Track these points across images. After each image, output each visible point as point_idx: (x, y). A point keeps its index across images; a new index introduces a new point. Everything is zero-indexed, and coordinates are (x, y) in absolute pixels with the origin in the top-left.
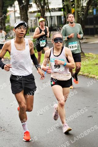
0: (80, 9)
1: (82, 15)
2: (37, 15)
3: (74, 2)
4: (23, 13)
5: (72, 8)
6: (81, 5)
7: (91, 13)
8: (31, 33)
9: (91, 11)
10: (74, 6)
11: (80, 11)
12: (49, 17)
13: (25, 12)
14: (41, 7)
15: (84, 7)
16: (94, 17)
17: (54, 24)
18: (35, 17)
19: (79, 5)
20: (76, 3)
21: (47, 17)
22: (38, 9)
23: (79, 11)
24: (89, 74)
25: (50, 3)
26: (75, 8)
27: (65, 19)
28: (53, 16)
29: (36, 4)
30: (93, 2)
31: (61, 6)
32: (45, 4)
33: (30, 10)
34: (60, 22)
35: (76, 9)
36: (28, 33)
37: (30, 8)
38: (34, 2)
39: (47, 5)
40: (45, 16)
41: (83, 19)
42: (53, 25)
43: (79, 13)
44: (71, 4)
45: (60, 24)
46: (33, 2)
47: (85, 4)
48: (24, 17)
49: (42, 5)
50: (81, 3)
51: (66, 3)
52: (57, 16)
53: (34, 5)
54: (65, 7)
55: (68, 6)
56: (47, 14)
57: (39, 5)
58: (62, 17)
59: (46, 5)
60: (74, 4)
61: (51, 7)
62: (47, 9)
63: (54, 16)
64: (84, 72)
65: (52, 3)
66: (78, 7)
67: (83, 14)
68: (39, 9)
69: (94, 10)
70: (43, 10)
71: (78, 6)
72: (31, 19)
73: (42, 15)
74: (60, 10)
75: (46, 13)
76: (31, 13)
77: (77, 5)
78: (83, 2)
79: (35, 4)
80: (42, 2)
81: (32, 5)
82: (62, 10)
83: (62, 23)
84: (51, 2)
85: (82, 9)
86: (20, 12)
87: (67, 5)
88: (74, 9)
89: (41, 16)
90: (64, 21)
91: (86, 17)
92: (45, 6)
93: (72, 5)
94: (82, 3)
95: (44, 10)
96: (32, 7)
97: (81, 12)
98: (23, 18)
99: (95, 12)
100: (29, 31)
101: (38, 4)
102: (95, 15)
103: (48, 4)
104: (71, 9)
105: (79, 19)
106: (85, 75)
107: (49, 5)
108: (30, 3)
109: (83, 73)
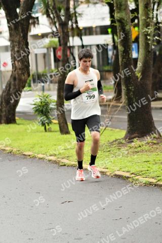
0: (151, 30)
1: (155, 44)
2: (51, 42)
3: (138, 13)
4: (17, 39)
5: (132, 27)
6: (155, 19)
8: (36, 84)
10: (136, 21)
11: (152, 34)
12: (79, 46)
13: (22, 35)
14: (60, 25)
15: (161, 25)
18: (44, 47)
19: (149, 20)
20: (142, 15)
21: (73, 47)
22: (51, 28)
23: (149, 35)
25: (79, 14)
26: (140, 27)
27: (115, 51)
28: (87, 46)
29: (48, 16)
31: (107, 22)
32: (69, 16)
33: (34, 31)
34: (103, 59)
35: (143, 29)
36: (30, 86)
37: (34, 26)
38: (44, 11)
39: (74, 18)
40: (68, 45)
41: (157, 53)
43: (149, 37)
44: (131, 17)
45: (103, 65)
46: (42, 12)
48: (19, 48)
49: (63, 18)
50: (155, 15)
51: (119, 15)
52: (98, 46)
53: (43, 19)
54: (117, 24)
55: (123, 21)
56: (75, 41)
57: (56, 20)
58: (110, 47)
59: (71, 20)
60: (137, 18)
61: (82, 23)
62: (73, 28)
63: (90, 46)
64: (159, 178)
65: (86, 15)
66: (147, 25)
67: (158, 42)
68: (55, 29)
70: (63, 32)
71: (147, 22)
72: (36, 51)
73: (62, 41)
74: (103, 30)
75: (71, 39)
76: (36, 37)
77: (145, 20)
78: (158, 12)
79: (45, 16)
80: (62, 12)
81: (37, 18)
82: (110, 30)
83: (110, 61)
84: (83, 11)
85: (155, 29)
86: (11, 35)
87: (120, 21)
88: (136, 29)
89: (60, 45)
90: (114, 57)
92: (70, 23)
93: (133, 20)
94: (157, 15)
95: (66, 31)
96: (38, 24)
97: (154, 36)
98: (16, 49)
100: (30, 81)
101: (52, 16)
103: (76, 16)
104: (130, 29)
105: (149, 52)
107: (78, 19)
108: (33, 15)
109: (159, 181)
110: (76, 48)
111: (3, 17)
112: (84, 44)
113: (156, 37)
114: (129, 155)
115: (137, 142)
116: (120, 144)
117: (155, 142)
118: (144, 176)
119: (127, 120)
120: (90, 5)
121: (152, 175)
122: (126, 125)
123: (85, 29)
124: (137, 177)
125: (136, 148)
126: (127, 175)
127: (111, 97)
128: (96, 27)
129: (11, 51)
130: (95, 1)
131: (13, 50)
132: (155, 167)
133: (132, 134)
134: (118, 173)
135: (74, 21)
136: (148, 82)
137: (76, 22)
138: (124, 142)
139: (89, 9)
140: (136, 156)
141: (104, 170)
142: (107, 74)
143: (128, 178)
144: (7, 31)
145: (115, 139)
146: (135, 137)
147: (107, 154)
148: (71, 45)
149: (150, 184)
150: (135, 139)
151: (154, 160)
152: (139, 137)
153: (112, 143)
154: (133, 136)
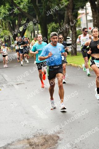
111: (89, 6)
129: (93, 22)
131: (94, 21)
144: (91, 13)
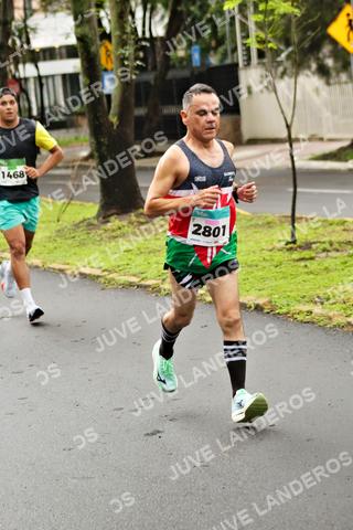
0: (129, 51)
7: (182, 59)
9: (181, 53)
12: (35, 78)
15: (144, 43)
16: (192, 73)
17: (52, 103)
19: (125, 37)
20: (115, 29)
21: (26, 79)
23: (127, 59)
24: (164, 280)
25: (33, 30)
28: (47, 77)
30: (189, 20)
31: (73, 41)
35: (117, 50)
39: (24, 35)
40: (17, 76)
42: (50, 107)
43: (126, 63)
47: (159, 30)
51: (79, 30)
52: (64, 76)
54: (78, 45)
55: (86, 40)
56: (28, 70)
58: (81, 78)
59: (20, 38)
61: (38, 43)
62: (23, 51)
63: (53, 76)
64: (144, 276)
65: (42, 30)
66: (123, 44)
69: (193, 48)
71: (123, 40)
74: (70, 52)
75: (21, 66)
77: (120, 37)
84: (37, 24)
85: (137, 50)
87: (82, 39)
91: (165, 74)
97: (135, 60)
99: (196, 57)
102: (197, 68)
103: (27, 33)
104: (98, 51)
105: (128, 84)
106: (149, 286)
107: (31, 36)
110: (32, 81)
112: (42, 73)
113: (138, 62)
114: (103, 243)
115: (115, 222)
116: (89, 225)
117: (142, 220)
118: (122, 273)
119: (99, 188)
120: (48, 14)
121: (134, 271)
122: (98, 195)
123: (44, 51)
124: (111, 276)
125: (113, 231)
126: (98, 272)
127: (85, 153)
128: (60, 48)
130: (55, 8)
132: (140, 260)
133: (108, 209)
134: (83, 270)
135: (24, 39)
136: (128, 131)
137: (28, 42)
138: (95, 222)
139: (47, 20)
140: (113, 243)
141: (62, 267)
142: (80, 118)
143: (98, 277)
145: (81, 219)
146: (112, 215)
147: (70, 242)
148: (22, 76)
149: (131, 285)
150: (112, 218)
151: (139, 249)
152: (118, 214)
153: (77, 226)
154: (109, 213)
